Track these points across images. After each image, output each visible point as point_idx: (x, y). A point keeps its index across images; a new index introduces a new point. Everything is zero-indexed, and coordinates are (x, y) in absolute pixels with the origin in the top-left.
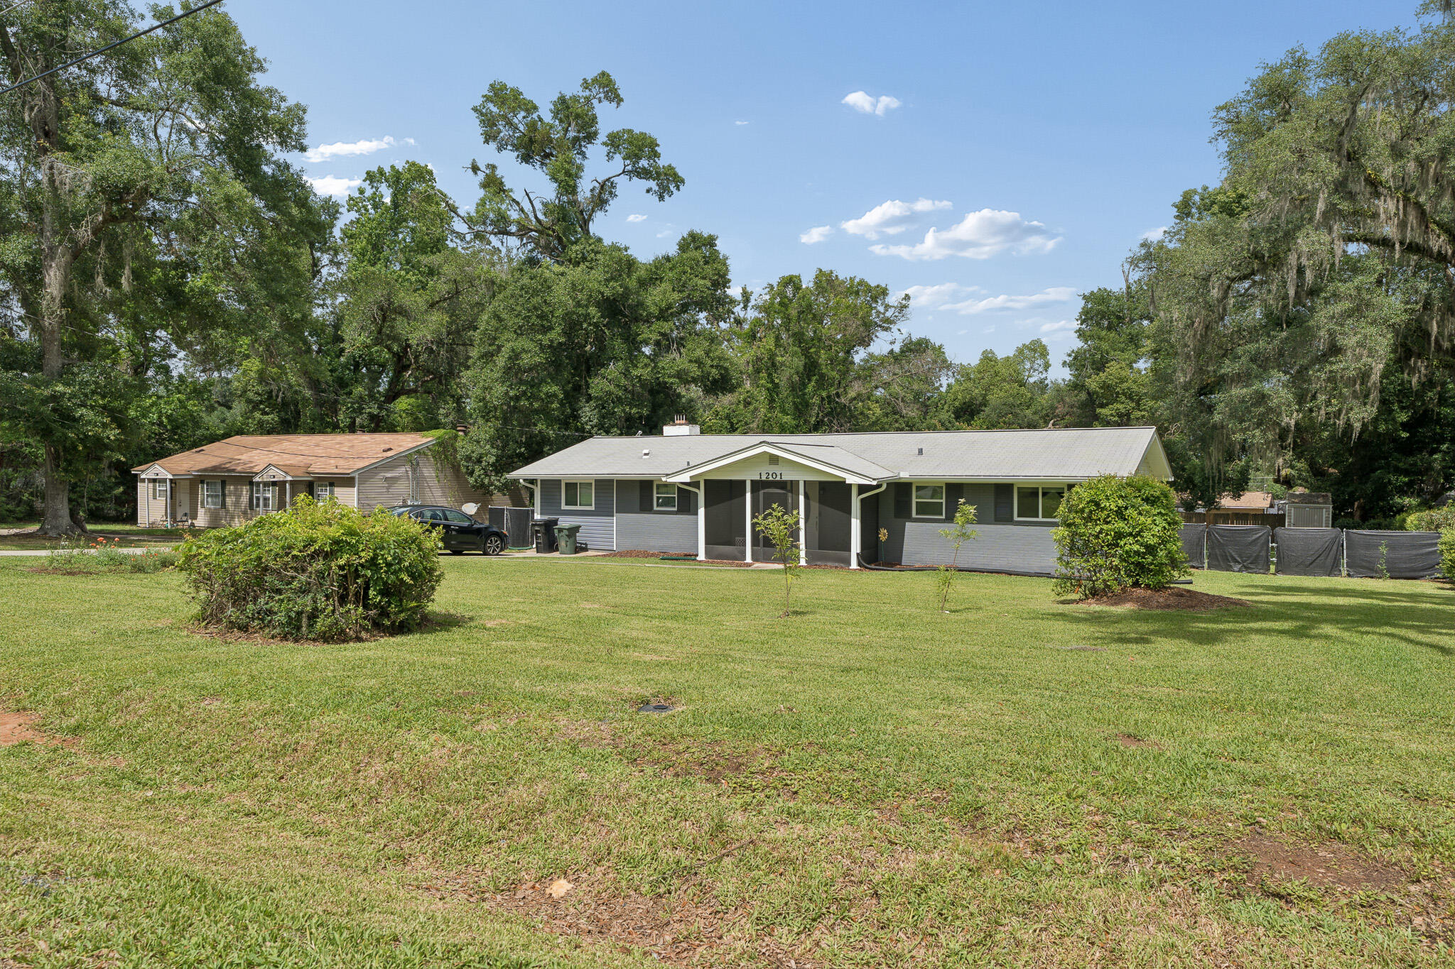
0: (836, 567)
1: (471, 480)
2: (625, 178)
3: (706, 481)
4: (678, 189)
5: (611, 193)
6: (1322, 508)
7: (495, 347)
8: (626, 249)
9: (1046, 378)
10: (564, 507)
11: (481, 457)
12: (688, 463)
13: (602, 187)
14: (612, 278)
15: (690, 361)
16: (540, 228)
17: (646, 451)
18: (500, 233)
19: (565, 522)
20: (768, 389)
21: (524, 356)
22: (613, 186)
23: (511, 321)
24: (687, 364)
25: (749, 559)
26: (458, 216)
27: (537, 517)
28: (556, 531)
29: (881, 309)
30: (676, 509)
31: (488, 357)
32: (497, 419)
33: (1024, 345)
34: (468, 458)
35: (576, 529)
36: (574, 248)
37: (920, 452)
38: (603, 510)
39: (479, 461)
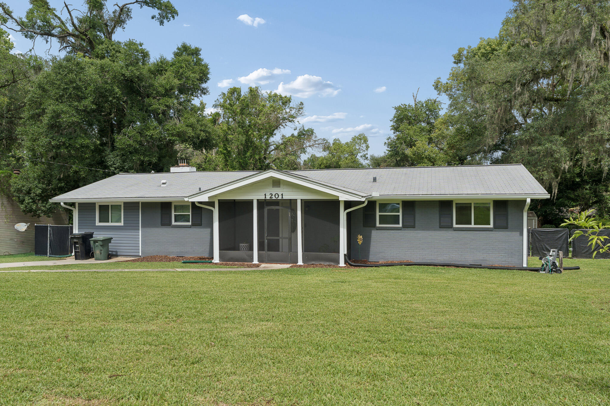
0: (329, 265)
1: (22, 207)
2: (137, 6)
3: (219, 201)
4: (173, 17)
5: (128, 15)
6: (532, 219)
7: (40, 111)
8: (141, 45)
9: (367, 154)
10: (98, 224)
11: (30, 190)
12: (200, 189)
13: (122, 10)
14: (131, 64)
15: (187, 126)
16: (77, 33)
17: (164, 181)
18: (46, 34)
19: (99, 236)
20: (224, 154)
21: (63, 116)
22: (129, 11)
23: (53, 92)
24: (185, 128)
25: (256, 261)
26: (12, 18)
27: (76, 231)
28: (92, 243)
29: (288, 110)
30: (190, 223)
31: (36, 117)
32: (43, 163)
33: (355, 136)
34: (19, 191)
35: (109, 240)
36: (100, 47)
37: (375, 180)
38: (131, 226)
39: (28, 193)
